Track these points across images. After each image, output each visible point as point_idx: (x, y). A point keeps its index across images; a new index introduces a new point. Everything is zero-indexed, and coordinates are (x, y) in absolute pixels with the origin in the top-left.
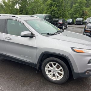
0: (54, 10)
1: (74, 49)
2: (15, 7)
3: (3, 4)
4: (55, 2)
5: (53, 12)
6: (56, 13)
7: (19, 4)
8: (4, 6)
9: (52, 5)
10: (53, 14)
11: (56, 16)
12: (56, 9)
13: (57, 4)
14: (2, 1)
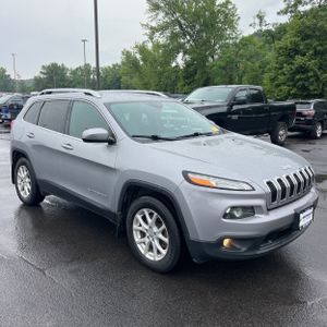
0: (302, 70)
1: (190, 175)
2: (174, 65)
3: (138, 56)
4: (308, 41)
5: (298, 77)
6: (311, 80)
7: (185, 53)
8: (141, 63)
9: (297, 52)
10: (301, 83)
11: (311, 88)
12: (312, 64)
13: (319, 48)
14: (137, 47)
